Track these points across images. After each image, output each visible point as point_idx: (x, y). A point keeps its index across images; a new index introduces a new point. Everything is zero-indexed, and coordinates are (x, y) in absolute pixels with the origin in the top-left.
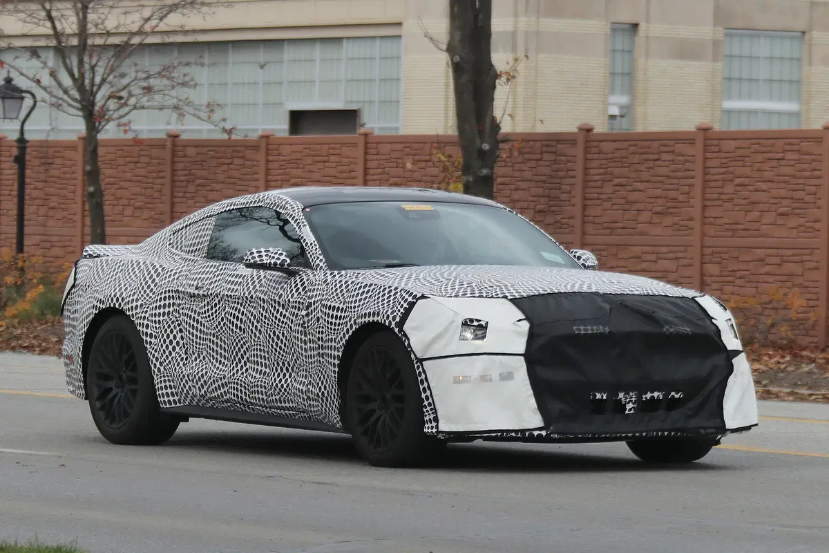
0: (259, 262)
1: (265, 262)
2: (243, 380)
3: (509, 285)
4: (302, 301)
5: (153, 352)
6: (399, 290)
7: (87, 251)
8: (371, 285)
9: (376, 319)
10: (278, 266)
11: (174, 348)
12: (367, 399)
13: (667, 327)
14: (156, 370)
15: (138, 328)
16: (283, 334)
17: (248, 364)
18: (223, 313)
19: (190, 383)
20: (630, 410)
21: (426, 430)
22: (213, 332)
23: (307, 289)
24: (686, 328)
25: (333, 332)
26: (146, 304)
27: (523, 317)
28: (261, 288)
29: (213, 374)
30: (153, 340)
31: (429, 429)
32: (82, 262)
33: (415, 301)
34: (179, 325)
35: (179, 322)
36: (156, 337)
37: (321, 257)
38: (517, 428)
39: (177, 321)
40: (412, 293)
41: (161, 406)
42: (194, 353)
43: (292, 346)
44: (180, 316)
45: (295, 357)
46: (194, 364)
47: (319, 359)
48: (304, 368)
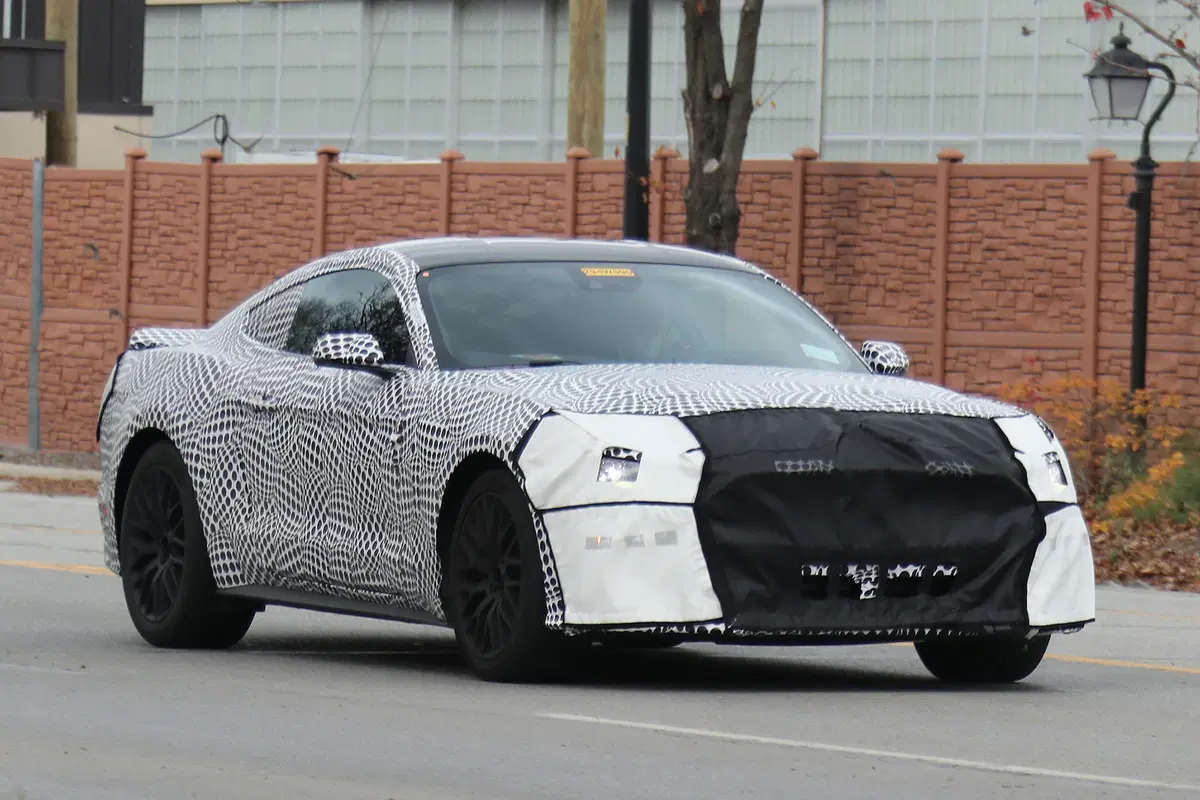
0: (334, 357)
1: (343, 356)
2: (320, 544)
3: (690, 395)
4: (394, 418)
5: (205, 499)
6: (520, 402)
7: (135, 338)
8: (485, 393)
9: (484, 447)
10: (364, 363)
11: (233, 494)
12: (475, 576)
13: (934, 464)
14: (209, 529)
15: (185, 460)
16: (370, 471)
17: (328, 518)
18: (296, 437)
19: (253, 549)
20: (868, 593)
21: (548, 622)
22: (282, 467)
23: (402, 400)
24: (965, 466)
25: (431, 467)
26: (196, 423)
27: (696, 444)
28: (345, 398)
29: (282, 535)
30: (205, 480)
31: (552, 620)
32: (130, 355)
33: (539, 419)
34: (240, 456)
35: (240, 452)
36: (208, 477)
37: (431, 350)
38: (680, 620)
39: (238, 449)
40: (538, 406)
41: (218, 585)
42: (259, 501)
43: (382, 489)
44: (241, 442)
45: (386, 506)
46: (260, 518)
47: (414, 509)
48: (398, 525)
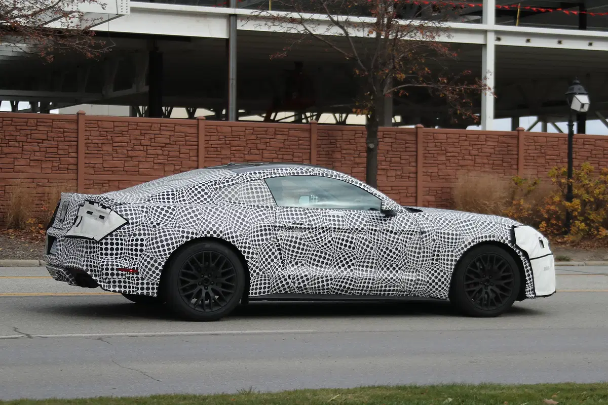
2: (351, 276)
4: (415, 230)
6: (494, 223)
8: (469, 221)
11: (272, 260)
15: (239, 249)
16: (397, 249)
17: (352, 267)
18: (330, 239)
19: (289, 281)
25: (450, 247)
26: (244, 234)
28: (368, 223)
29: (318, 274)
30: (255, 256)
31: (528, 295)
33: (511, 229)
34: (277, 246)
36: (257, 254)
41: (250, 295)
42: (291, 262)
43: (405, 255)
44: (278, 241)
45: (406, 261)
46: (293, 269)
47: (431, 261)
48: (413, 267)
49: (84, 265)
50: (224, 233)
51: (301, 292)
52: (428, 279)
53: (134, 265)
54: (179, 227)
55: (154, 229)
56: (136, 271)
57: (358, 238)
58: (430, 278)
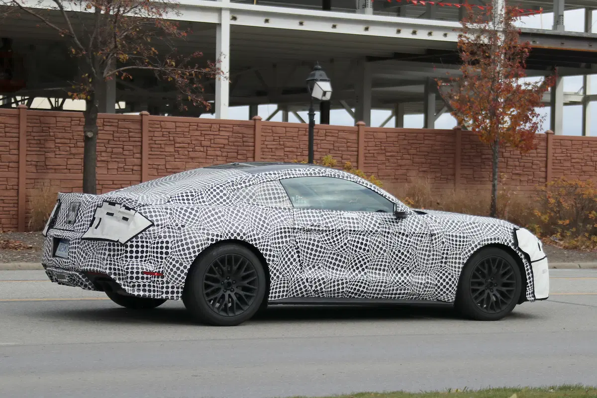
2: (365, 279)
4: (425, 232)
5: (275, 266)
6: (497, 226)
11: (291, 263)
15: (261, 251)
17: (366, 270)
18: (346, 241)
22: (333, 252)
25: (457, 249)
26: (266, 237)
28: (382, 226)
29: (334, 277)
30: (275, 259)
31: (529, 298)
33: (513, 231)
34: (296, 249)
35: (296, 247)
36: (277, 257)
39: (295, 246)
40: (507, 227)
41: (270, 299)
42: (308, 265)
43: (416, 258)
44: (297, 243)
45: (416, 264)
46: (310, 272)
47: (440, 264)
48: (422, 270)
49: (106, 268)
50: (247, 235)
51: (317, 296)
52: (436, 282)
53: (160, 268)
54: (204, 229)
55: (179, 231)
56: (160, 275)
57: (373, 241)
58: (439, 281)
